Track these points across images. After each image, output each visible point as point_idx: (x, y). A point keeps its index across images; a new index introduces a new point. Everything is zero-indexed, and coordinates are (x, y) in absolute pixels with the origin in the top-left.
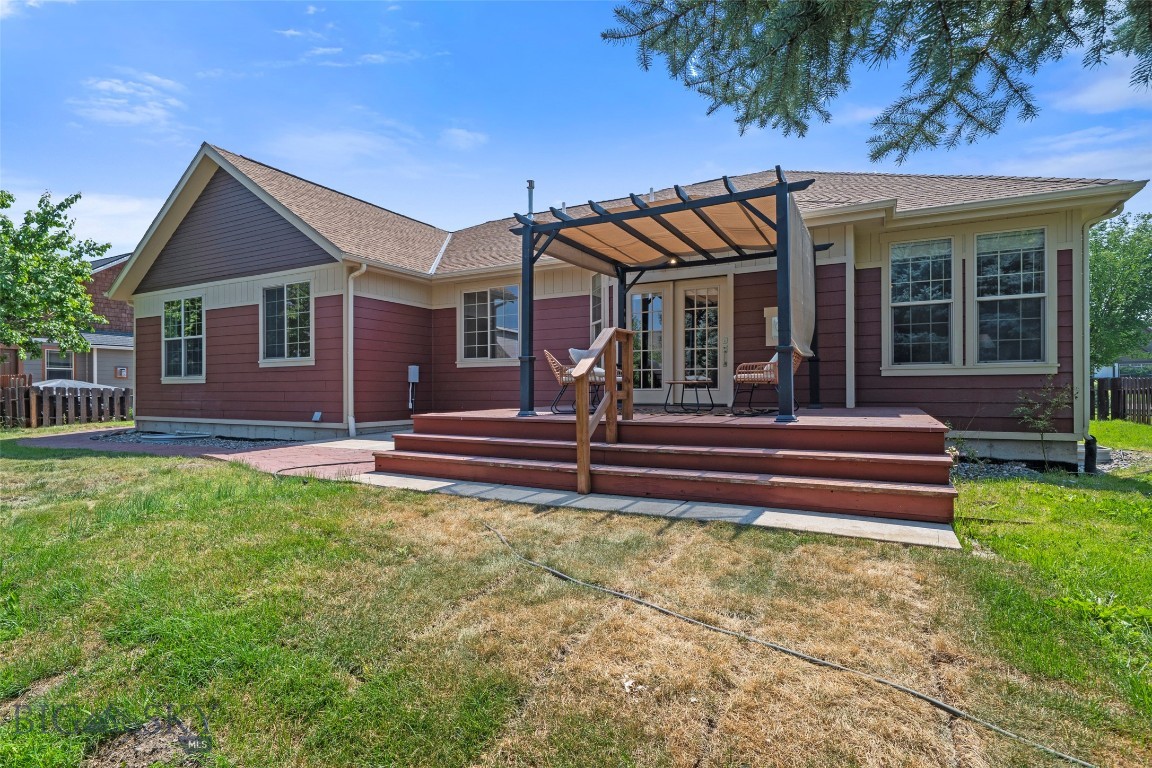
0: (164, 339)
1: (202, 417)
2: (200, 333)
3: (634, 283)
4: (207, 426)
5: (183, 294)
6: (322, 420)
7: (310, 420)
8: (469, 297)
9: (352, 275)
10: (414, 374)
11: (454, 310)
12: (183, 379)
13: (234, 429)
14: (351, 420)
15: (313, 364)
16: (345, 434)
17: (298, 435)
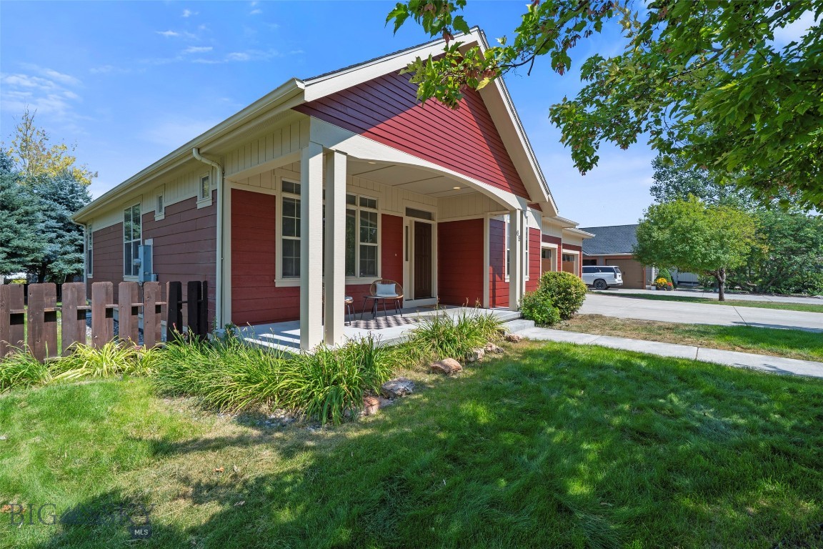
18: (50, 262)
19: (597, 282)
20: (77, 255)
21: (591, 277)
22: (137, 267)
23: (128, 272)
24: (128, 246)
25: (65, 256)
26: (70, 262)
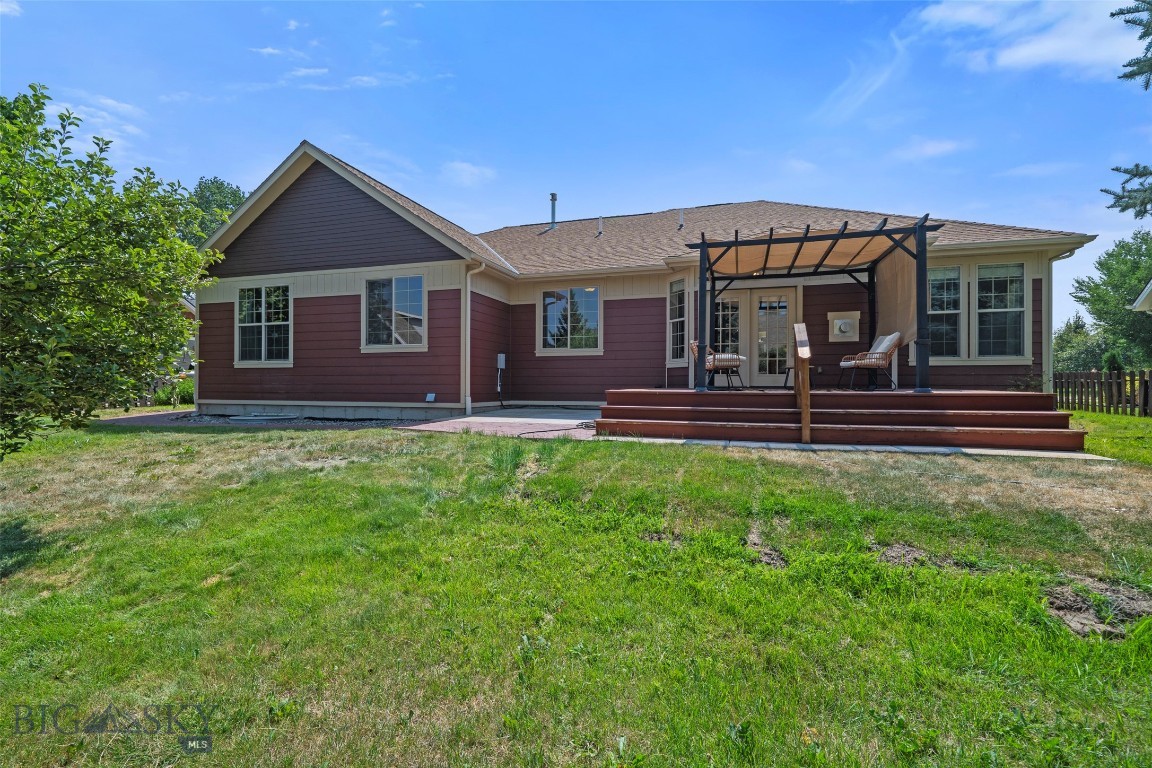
0: (237, 325)
1: (287, 399)
2: (287, 320)
3: (724, 289)
4: (291, 407)
5: (264, 282)
6: (436, 401)
7: (424, 401)
8: (546, 295)
9: (471, 272)
10: (501, 361)
11: (534, 306)
12: (264, 363)
13: (328, 410)
14: (469, 399)
15: (426, 350)
16: (463, 413)
17: (406, 415)
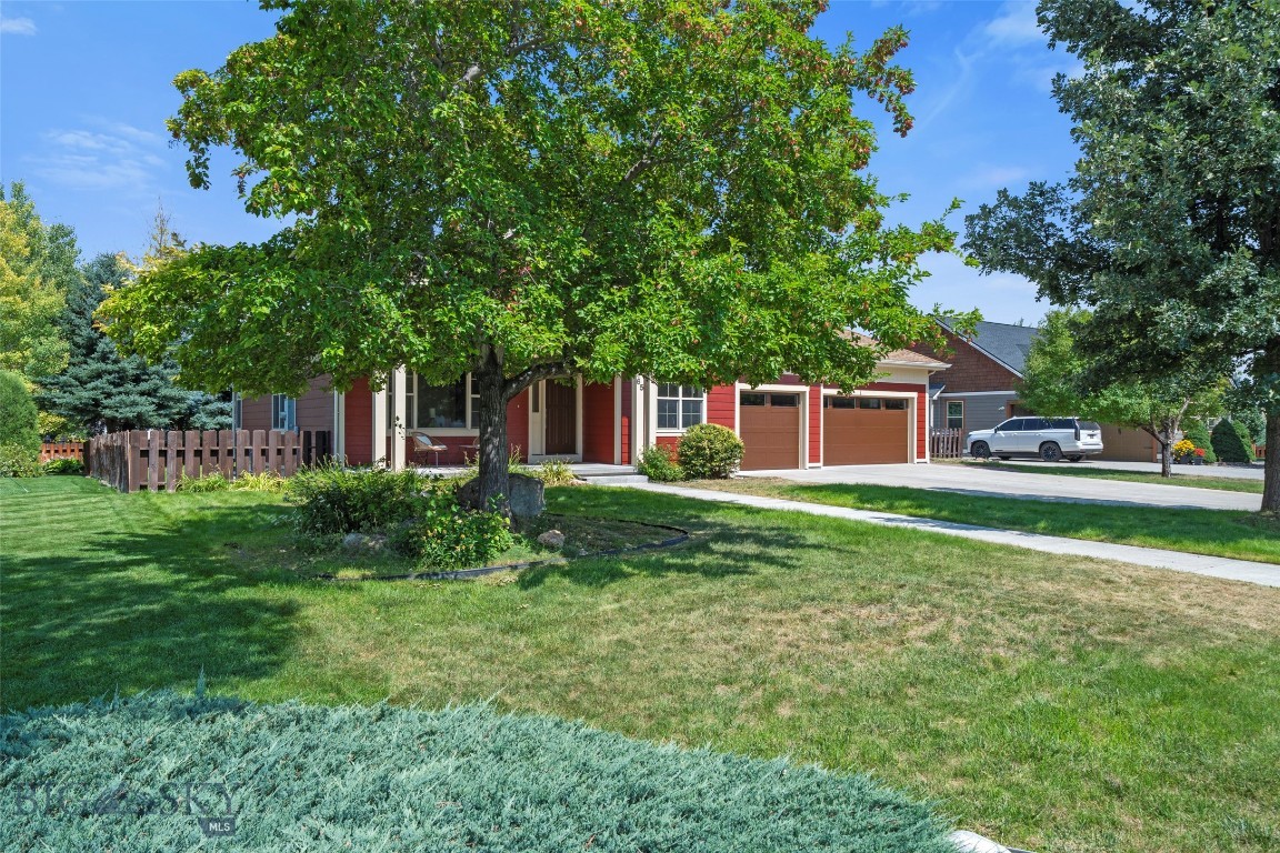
18: (192, 414)
19: (1045, 447)
20: (220, 405)
21: (1035, 437)
22: (283, 420)
23: (276, 426)
24: (276, 398)
25: (208, 407)
26: (212, 414)
